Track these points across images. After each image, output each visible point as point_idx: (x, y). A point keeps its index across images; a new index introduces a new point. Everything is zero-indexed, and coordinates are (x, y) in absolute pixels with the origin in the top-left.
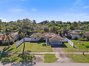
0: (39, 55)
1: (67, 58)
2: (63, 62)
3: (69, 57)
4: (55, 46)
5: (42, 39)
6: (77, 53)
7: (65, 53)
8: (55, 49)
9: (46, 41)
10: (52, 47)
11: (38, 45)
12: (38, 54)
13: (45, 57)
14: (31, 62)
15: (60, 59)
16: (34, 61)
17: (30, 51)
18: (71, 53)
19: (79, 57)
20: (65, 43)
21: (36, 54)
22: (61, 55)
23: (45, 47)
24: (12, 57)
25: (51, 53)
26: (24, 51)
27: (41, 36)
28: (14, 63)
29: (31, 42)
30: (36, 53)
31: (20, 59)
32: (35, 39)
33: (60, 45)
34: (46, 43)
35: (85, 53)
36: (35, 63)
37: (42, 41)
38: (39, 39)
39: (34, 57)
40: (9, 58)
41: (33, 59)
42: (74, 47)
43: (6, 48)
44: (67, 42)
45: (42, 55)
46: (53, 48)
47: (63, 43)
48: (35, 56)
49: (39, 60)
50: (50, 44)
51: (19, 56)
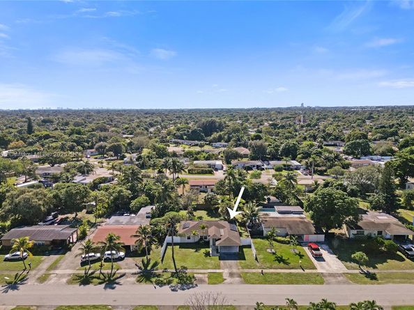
0: (201, 273)
1: (238, 279)
2: (231, 283)
3: (240, 277)
4: (226, 256)
5: (201, 238)
6: (254, 271)
7: (238, 271)
8: (224, 263)
9: (211, 243)
10: (220, 259)
11: (197, 253)
12: (198, 273)
13: (209, 278)
14: (192, 284)
15: (229, 280)
16: (195, 283)
17: (186, 268)
18: (246, 270)
19: (254, 277)
20: (244, 250)
21: (196, 273)
22: (231, 275)
23: (208, 260)
24: (165, 277)
25: (218, 271)
26: (177, 267)
27: (200, 233)
28: (172, 284)
29: (183, 245)
30: (195, 271)
31: (176, 280)
32: (189, 238)
33: (235, 254)
34: (210, 250)
35: (265, 271)
36: (196, 285)
37: (202, 243)
38: (197, 239)
39: (194, 277)
40: (161, 279)
41: (193, 280)
42: (256, 259)
43: (146, 262)
44: (249, 246)
45: (204, 273)
46: (222, 262)
47: (241, 248)
48: (195, 275)
49: (202, 281)
50: (217, 252)
51: (172, 276)
